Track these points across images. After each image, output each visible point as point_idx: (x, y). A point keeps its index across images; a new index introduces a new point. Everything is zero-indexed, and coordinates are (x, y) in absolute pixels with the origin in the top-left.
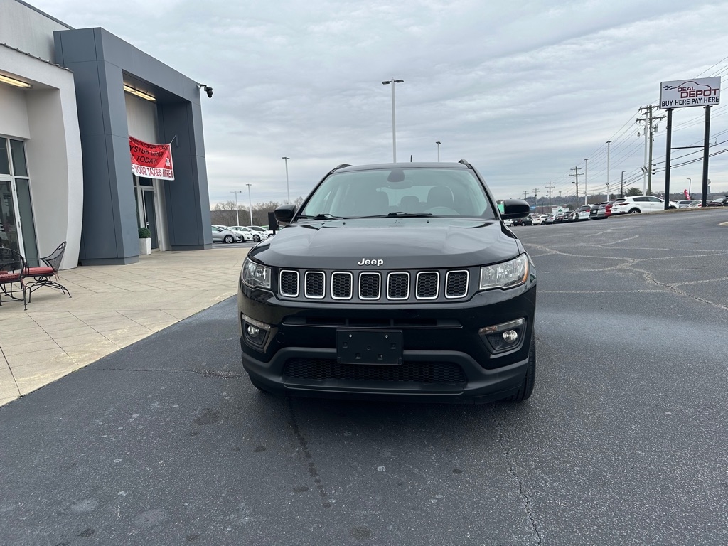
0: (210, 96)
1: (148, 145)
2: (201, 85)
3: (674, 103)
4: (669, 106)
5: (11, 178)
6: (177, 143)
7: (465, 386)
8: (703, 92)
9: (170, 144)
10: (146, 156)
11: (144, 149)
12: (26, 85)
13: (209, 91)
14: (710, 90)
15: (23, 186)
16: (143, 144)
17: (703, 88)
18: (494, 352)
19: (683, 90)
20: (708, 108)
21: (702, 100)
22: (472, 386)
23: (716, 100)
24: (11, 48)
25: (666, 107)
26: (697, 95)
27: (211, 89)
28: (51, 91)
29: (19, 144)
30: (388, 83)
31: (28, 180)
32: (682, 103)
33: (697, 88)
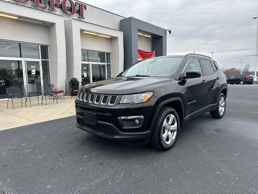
0: (170, 34)
1: (146, 52)
2: (167, 30)
5: (105, 64)
6: (157, 51)
7: (114, 136)
9: (154, 51)
10: (145, 56)
11: (145, 53)
12: (110, 37)
13: (170, 32)
15: (109, 66)
16: (145, 52)
18: (126, 126)
22: (116, 137)
24: (102, 26)
27: (171, 31)
28: (116, 38)
29: (108, 54)
30: (256, 18)
31: (110, 64)
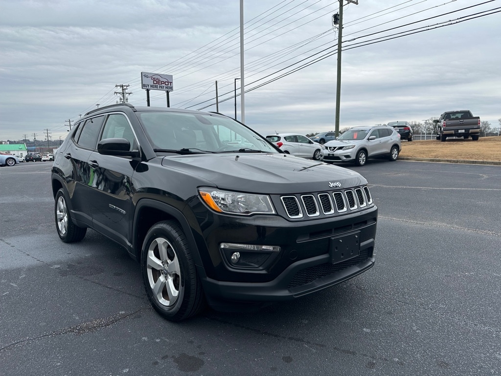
3: (150, 86)
4: (147, 88)
8: (165, 83)
14: (168, 82)
17: (165, 80)
19: (154, 80)
20: (168, 92)
21: (165, 87)
23: (171, 88)
25: (145, 88)
26: (162, 84)
32: (154, 87)
33: (162, 80)
